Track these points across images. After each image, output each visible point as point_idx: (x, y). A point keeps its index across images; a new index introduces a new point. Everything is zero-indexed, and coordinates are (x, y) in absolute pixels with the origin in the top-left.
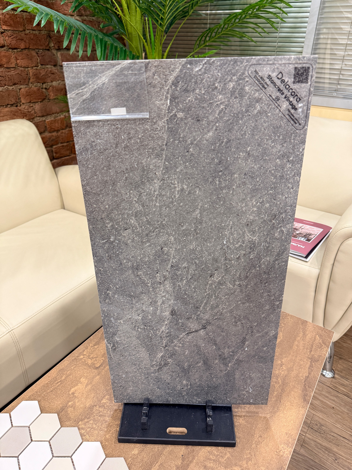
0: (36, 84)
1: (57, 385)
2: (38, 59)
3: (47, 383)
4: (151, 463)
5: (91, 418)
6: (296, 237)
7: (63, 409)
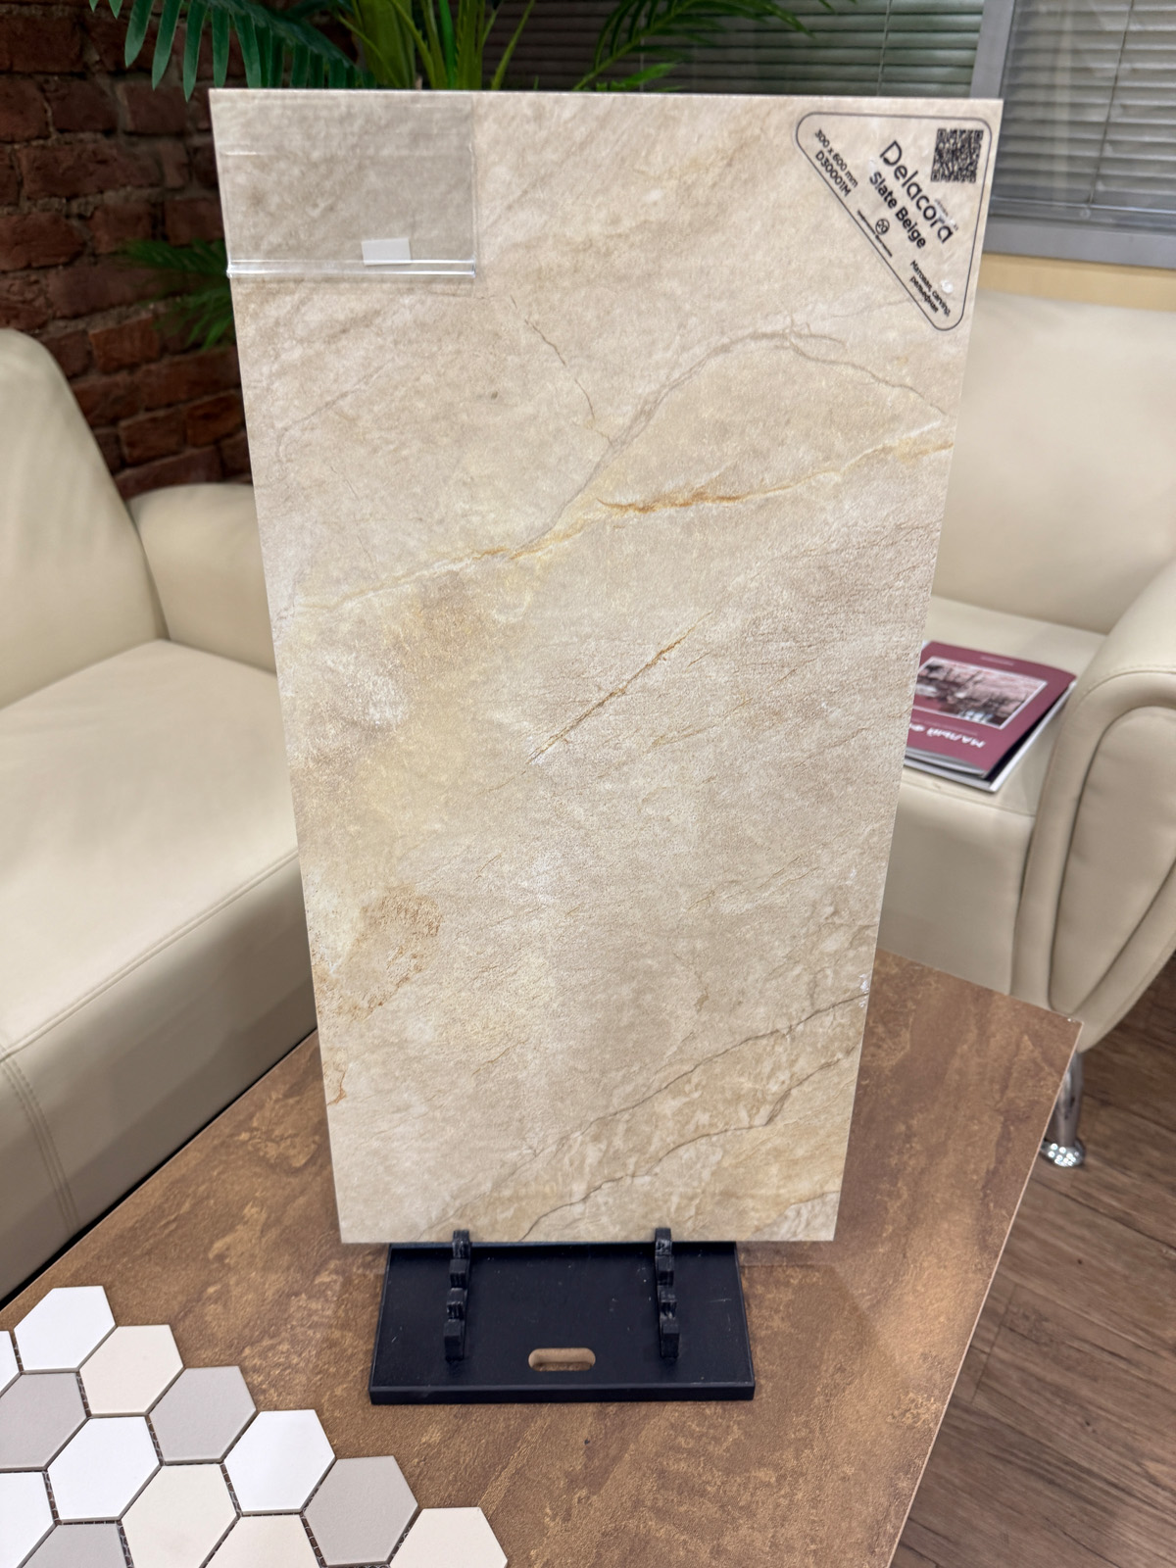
0: (46, 200)
1: (167, 1231)
2: (46, 111)
3: (133, 1229)
4: (484, 1469)
5: (283, 1334)
6: (957, 713)
7: (187, 1310)
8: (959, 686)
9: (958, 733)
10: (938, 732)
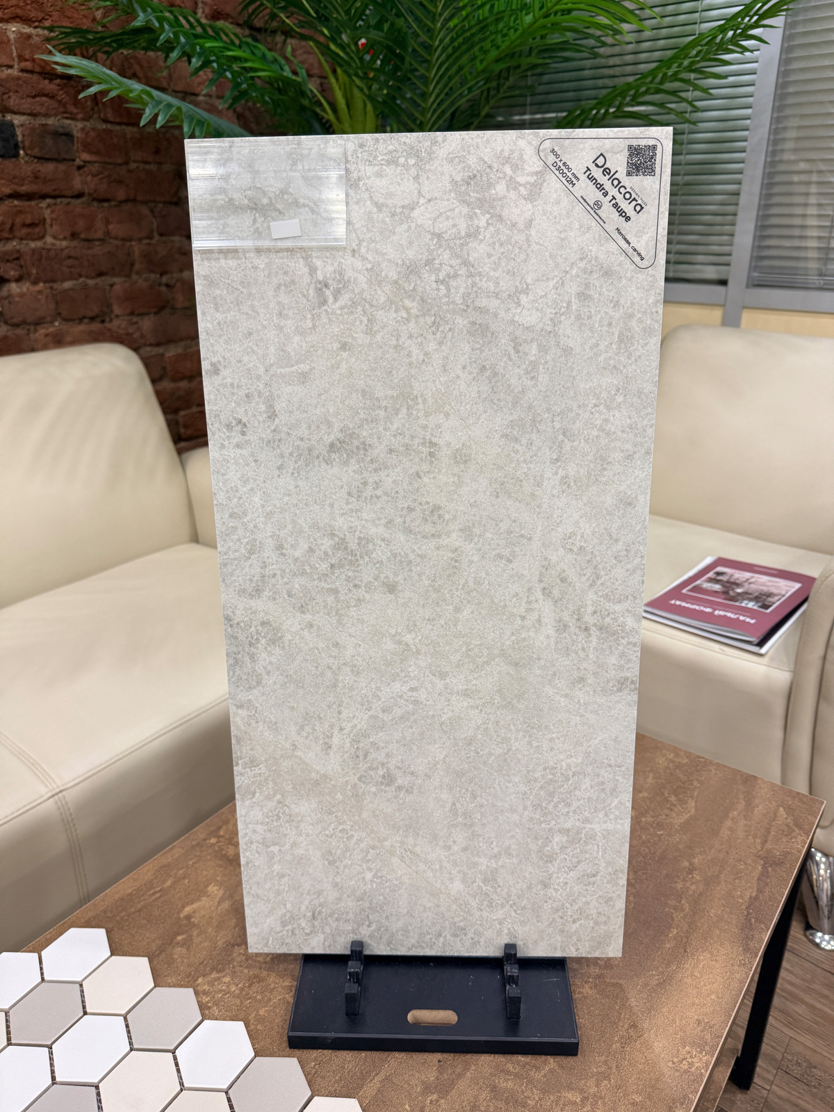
0: (148, 274)
1: (153, 898)
2: (153, 223)
3: (130, 894)
4: (362, 1074)
5: (227, 971)
6: (736, 601)
7: (161, 950)
8: (738, 585)
9: (736, 614)
10: (722, 613)
